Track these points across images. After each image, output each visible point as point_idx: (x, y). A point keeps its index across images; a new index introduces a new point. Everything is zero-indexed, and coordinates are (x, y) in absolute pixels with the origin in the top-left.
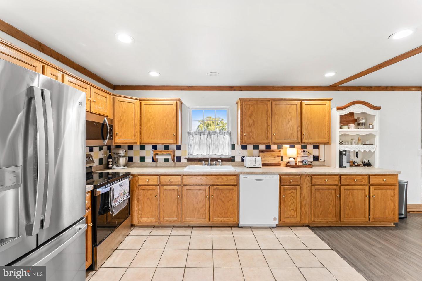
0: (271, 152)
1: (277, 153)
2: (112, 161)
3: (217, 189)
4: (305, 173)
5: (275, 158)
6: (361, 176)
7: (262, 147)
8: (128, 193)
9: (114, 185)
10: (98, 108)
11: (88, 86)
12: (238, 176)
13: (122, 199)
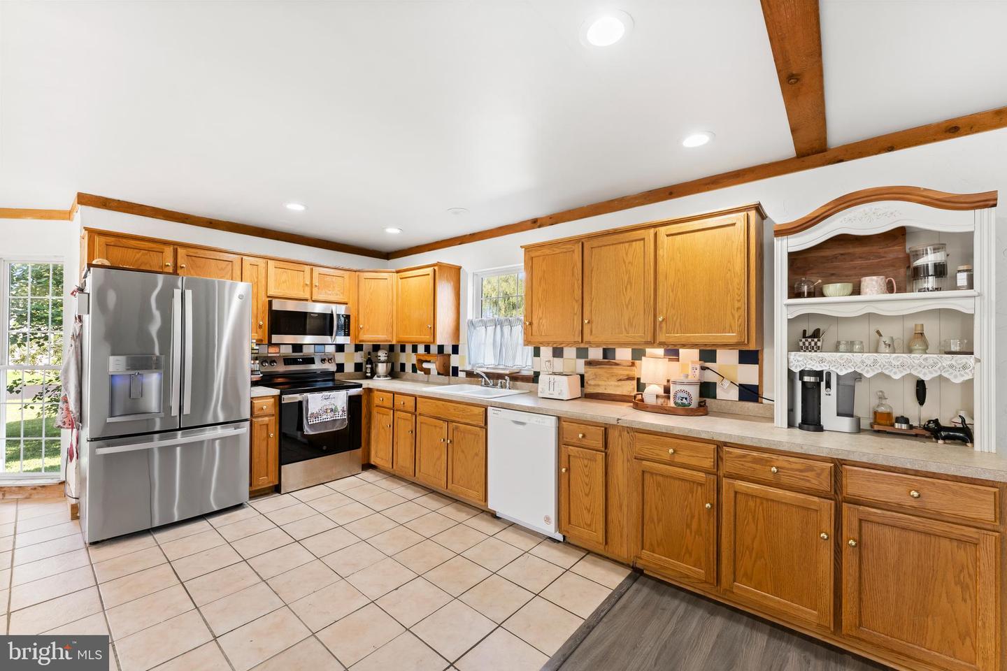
0: (611, 365)
1: (626, 370)
2: (371, 368)
3: (457, 428)
4: (615, 423)
5: (620, 383)
6: (802, 461)
7: (596, 354)
8: (343, 411)
9: (309, 395)
10: (326, 293)
11: (306, 266)
12: (486, 410)
13: (328, 417)
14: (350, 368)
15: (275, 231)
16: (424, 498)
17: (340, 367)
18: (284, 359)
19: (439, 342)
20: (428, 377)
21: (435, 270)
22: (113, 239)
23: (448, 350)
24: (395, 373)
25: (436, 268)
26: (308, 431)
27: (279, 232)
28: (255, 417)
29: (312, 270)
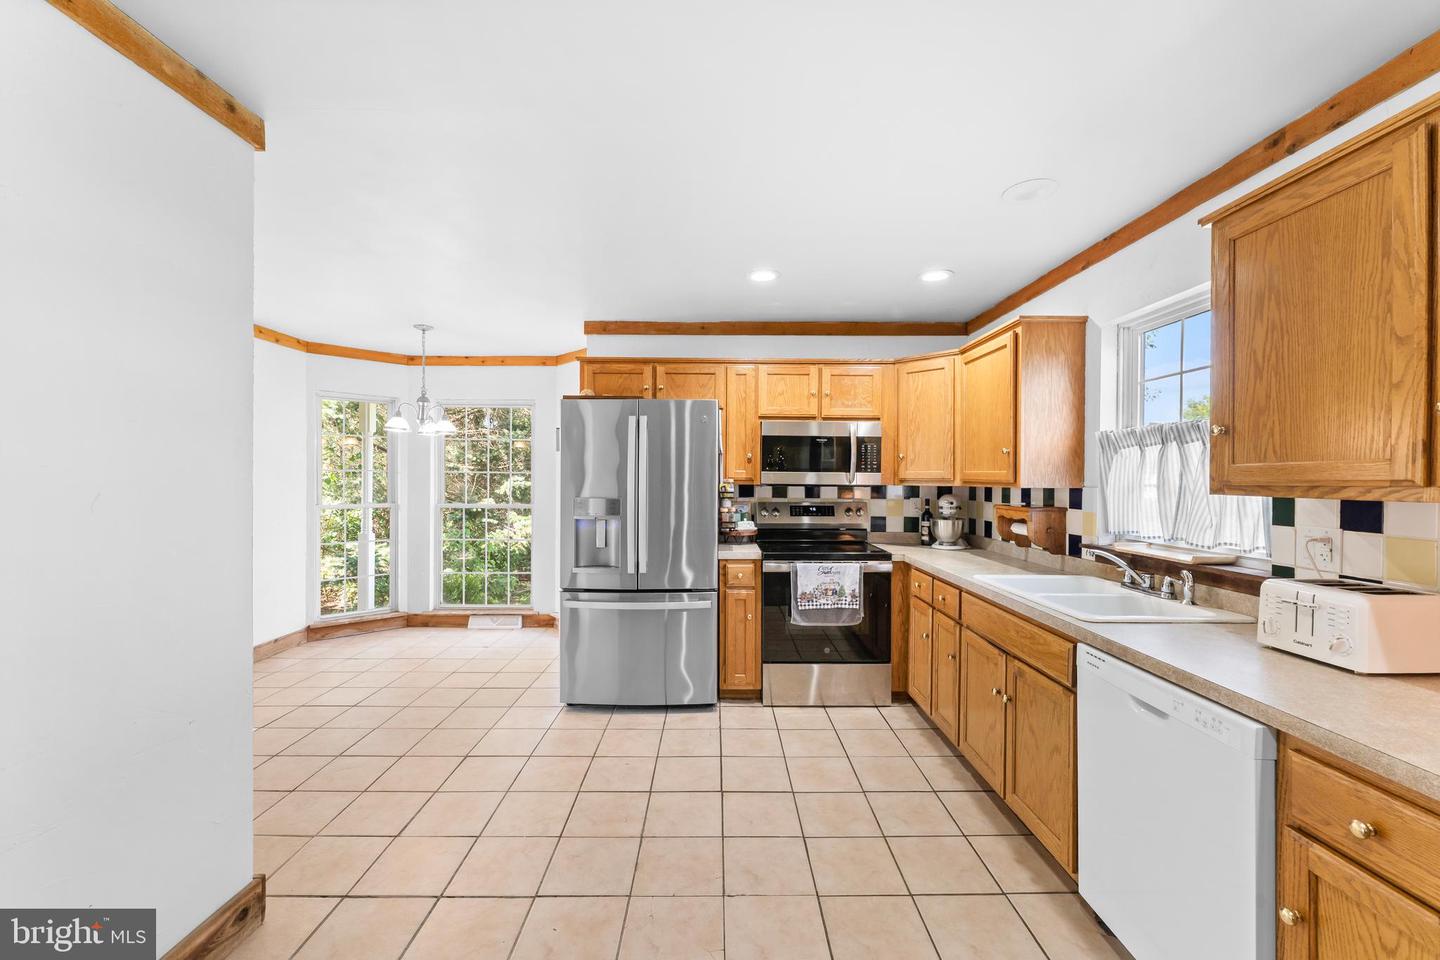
2: (929, 527)
3: (1022, 674)
8: (854, 596)
9: (800, 565)
10: (843, 404)
11: (812, 367)
12: (1075, 648)
13: (827, 602)
14: (895, 525)
15: (780, 323)
16: (966, 797)
17: (879, 524)
18: (791, 507)
19: (1024, 483)
20: (1027, 552)
21: (1016, 336)
22: (598, 366)
23: (1062, 499)
24: (971, 538)
25: (1019, 330)
26: (797, 620)
27: (785, 323)
28: (731, 588)
29: (820, 371)
